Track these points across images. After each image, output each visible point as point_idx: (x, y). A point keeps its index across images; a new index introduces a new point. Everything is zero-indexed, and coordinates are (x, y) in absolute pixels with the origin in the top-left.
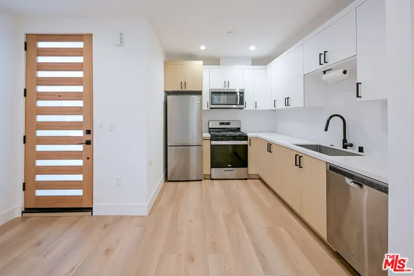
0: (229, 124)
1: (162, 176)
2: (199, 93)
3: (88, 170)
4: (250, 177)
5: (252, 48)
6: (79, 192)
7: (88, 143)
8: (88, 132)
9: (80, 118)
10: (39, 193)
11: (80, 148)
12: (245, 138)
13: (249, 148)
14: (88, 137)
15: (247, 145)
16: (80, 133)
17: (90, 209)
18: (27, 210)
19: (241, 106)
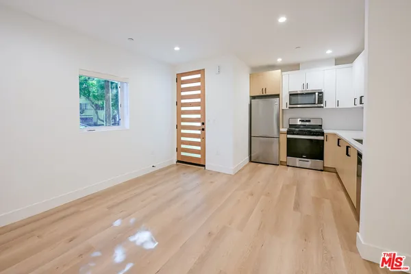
0: (309, 121)
1: (248, 157)
2: (278, 96)
3: (203, 144)
4: (326, 169)
5: (329, 52)
6: (199, 156)
7: (203, 130)
8: (203, 124)
9: (199, 116)
10: (183, 154)
11: (199, 132)
12: (322, 134)
13: (326, 144)
14: (203, 127)
15: (323, 140)
16: (199, 124)
17: (204, 166)
18: (178, 161)
19: (319, 105)
